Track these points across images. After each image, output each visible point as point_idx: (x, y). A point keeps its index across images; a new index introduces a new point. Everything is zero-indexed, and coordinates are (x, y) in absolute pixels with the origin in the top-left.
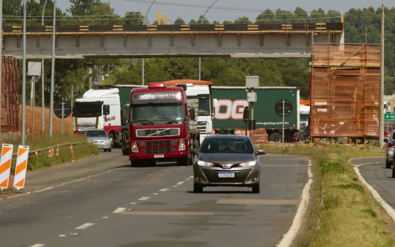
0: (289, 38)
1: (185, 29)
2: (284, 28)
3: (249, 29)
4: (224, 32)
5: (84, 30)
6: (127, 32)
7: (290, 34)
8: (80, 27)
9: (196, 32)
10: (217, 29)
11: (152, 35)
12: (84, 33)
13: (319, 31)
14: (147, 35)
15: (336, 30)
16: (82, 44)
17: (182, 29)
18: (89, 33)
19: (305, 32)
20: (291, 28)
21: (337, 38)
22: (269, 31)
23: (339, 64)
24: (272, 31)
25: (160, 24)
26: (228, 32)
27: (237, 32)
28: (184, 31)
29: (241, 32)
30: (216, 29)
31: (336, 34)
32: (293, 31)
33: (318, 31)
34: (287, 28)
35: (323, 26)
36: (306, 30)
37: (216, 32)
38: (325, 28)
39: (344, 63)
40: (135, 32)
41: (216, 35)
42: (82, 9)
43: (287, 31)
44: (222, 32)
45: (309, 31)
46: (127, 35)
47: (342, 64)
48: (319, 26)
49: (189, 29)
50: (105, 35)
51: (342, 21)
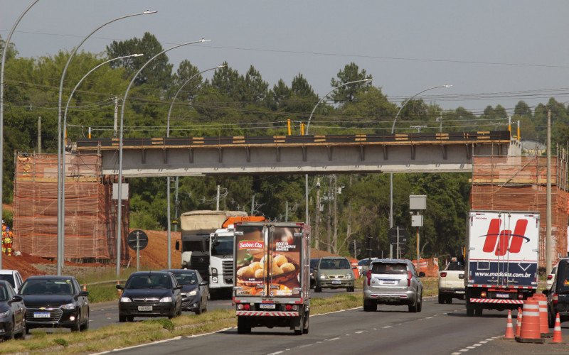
0: (446, 151)
1: (320, 140)
2: (439, 138)
3: (397, 139)
4: (368, 143)
5: (198, 142)
6: (249, 145)
7: (446, 146)
8: (194, 138)
9: (333, 144)
10: (359, 139)
11: (280, 148)
12: (198, 146)
13: (482, 141)
14: (274, 148)
15: (501, 139)
16: (196, 159)
17: (315, 141)
18: (204, 146)
19: (464, 142)
20: (448, 138)
21: (504, 149)
22: (421, 142)
23: (505, 181)
24: (424, 142)
25: (290, 134)
26: (371, 143)
27: (382, 143)
28: (317, 143)
29: (387, 143)
30: (356, 139)
31: (502, 145)
32: (450, 142)
33: (479, 141)
34: (442, 138)
35: (486, 135)
36: (466, 140)
37: (357, 143)
38: (489, 137)
39: (511, 180)
40: (259, 145)
41: (357, 147)
42: (348, 96)
43: (443, 142)
44: (363, 143)
45: (469, 142)
46: (250, 149)
47: (508, 180)
48: (481, 135)
49: (325, 140)
50: (223, 148)
51: (510, 129)
